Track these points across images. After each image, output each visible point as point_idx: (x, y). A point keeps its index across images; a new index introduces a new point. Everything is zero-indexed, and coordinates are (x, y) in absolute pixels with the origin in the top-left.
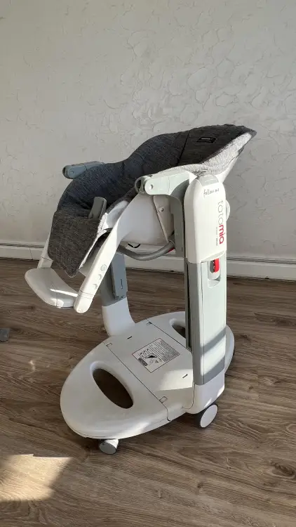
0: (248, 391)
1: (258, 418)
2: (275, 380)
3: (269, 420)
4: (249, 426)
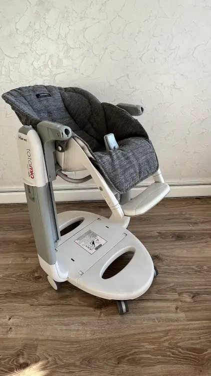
0: (176, 313)
1: (192, 339)
2: (192, 295)
3: (200, 338)
4: (187, 350)
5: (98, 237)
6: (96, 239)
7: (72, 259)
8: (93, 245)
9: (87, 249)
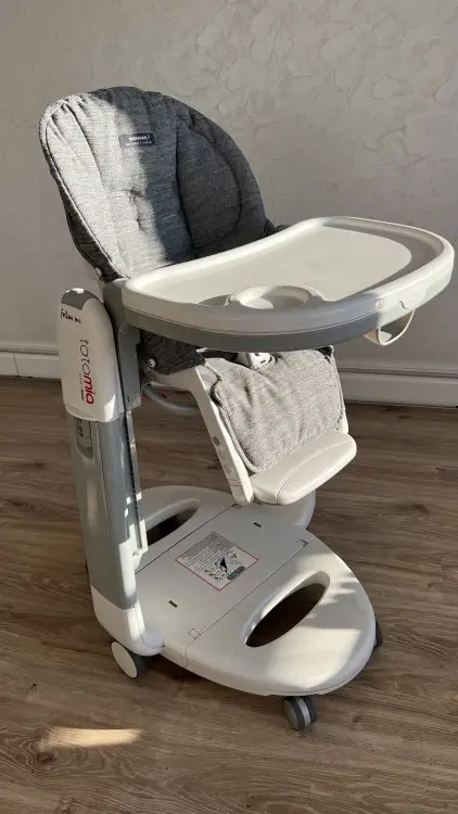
0: (427, 590)
1: (443, 628)
4: (428, 639)
5: (234, 549)
6: (230, 555)
7: (171, 602)
8: (224, 568)
9: (207, 577)
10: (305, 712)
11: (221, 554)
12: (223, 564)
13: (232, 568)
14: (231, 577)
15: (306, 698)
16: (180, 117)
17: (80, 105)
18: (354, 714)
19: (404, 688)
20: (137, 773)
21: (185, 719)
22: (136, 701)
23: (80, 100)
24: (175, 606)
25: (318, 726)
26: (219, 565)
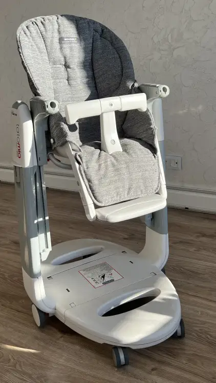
6: (109, 273)
7: (67, 290)
8: (103, 279)
9: (91, 281)
10: (122, 357)
11: (104, 272)
12: (103, 277)
13: (107, 279)
14: (104, 284)
15: (123, 348)
16: (96, 31)
17: (42, 22)
18: (153, 366)
19: (190, 360)
20: (23, 369)
21: (59, 351)
22: (37, 338)
23: (43, 20)
24: (69, 291)
25: (129, 368)
26: (100, 277)
